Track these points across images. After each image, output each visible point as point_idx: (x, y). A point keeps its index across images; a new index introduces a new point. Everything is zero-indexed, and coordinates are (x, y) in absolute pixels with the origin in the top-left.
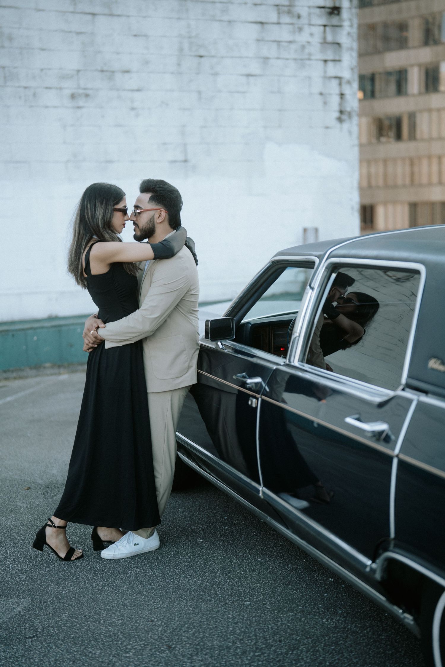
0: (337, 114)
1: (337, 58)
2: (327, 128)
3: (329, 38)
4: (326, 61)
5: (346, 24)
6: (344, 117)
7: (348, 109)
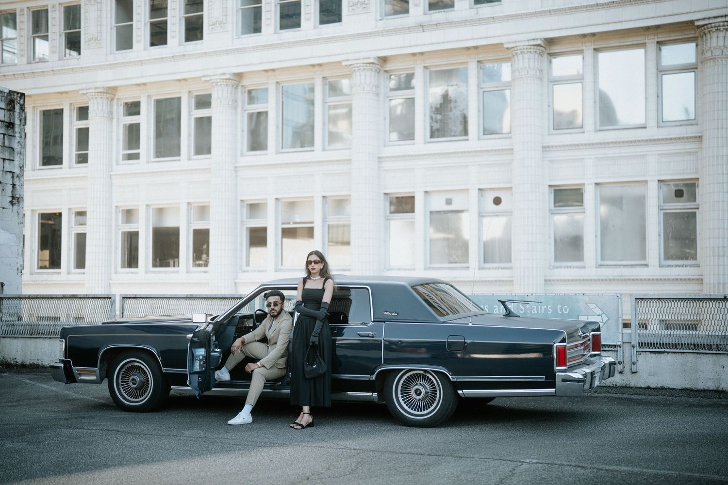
0: (10, 199)
1: (12, 159)
2: (3, 208)
3: (7, 144)
4: (4, 159)
5: (17, 135)
6: (15, 201)
7: (17, 196)
